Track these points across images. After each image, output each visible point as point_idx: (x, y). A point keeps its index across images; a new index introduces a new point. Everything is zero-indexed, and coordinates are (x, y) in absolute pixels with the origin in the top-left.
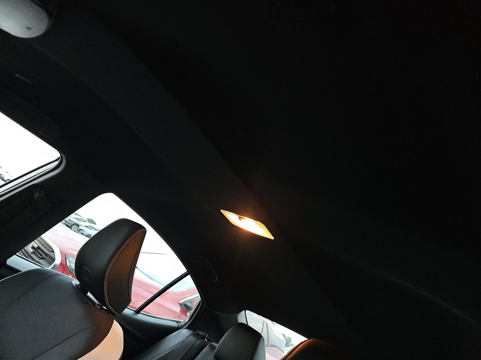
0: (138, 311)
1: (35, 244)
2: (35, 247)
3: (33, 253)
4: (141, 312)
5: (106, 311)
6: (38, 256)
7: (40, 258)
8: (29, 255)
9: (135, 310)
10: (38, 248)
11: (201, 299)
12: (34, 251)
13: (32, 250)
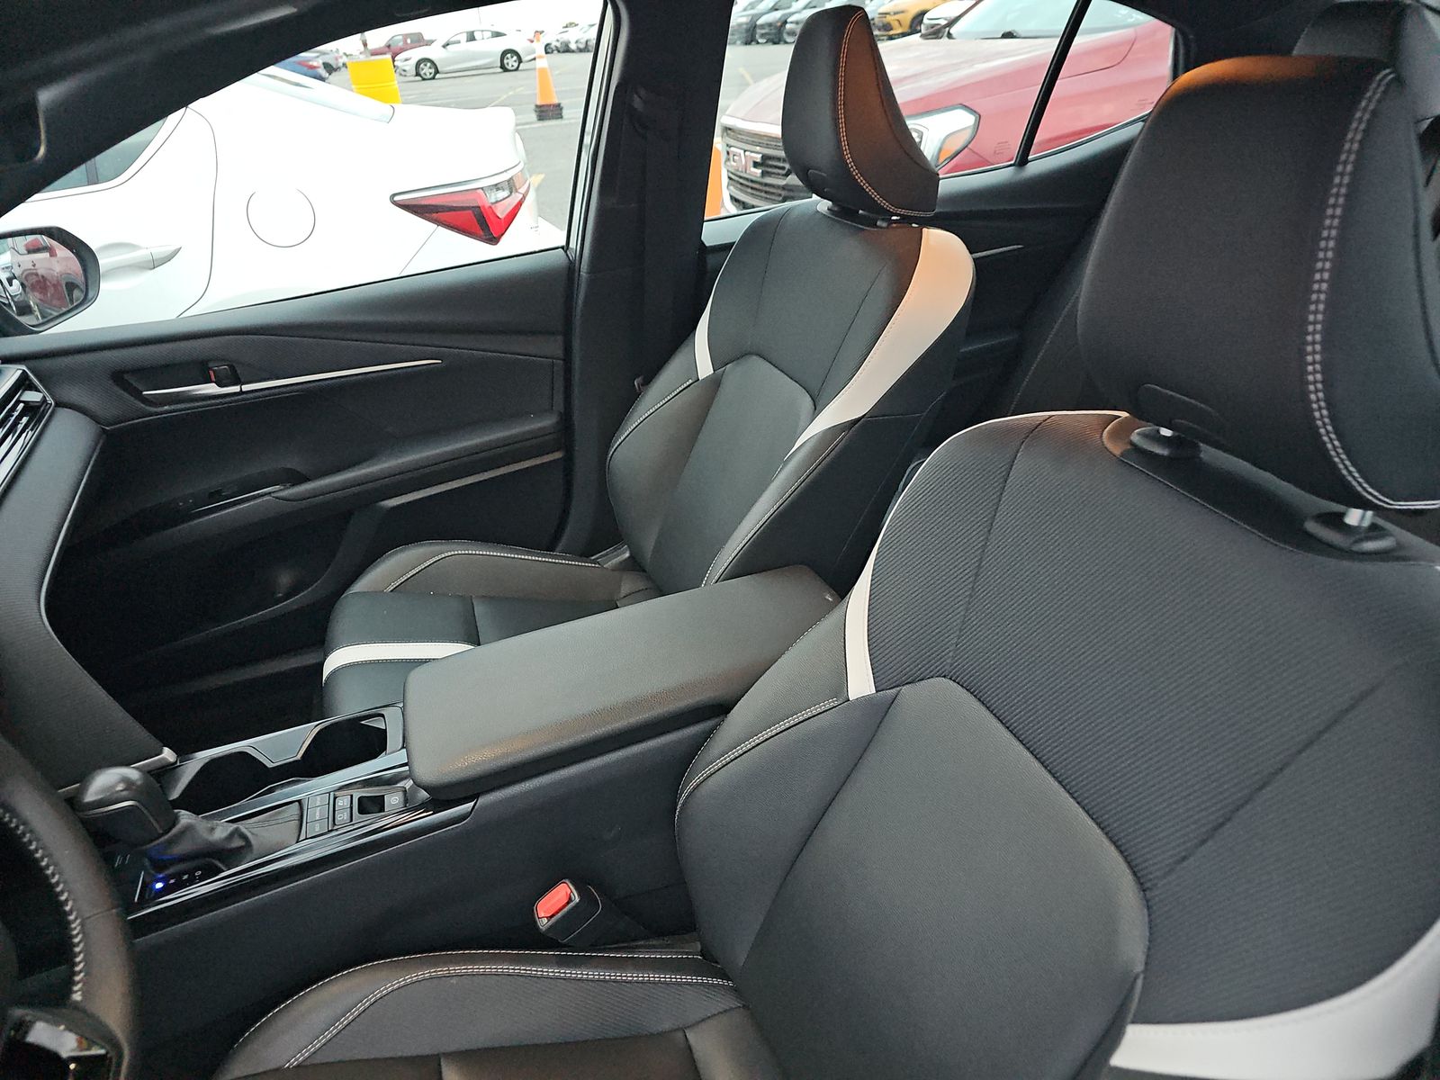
0: (1023, 161)
1: (753, 155)
2: (759, 160)
3: (764, 174)
4: (1030, 157)
5: (904, 223)
6: (779, 174)
7: (783, 175)
8: (761, 184)
9: (1012, 162)
10: (765, 157)
11: (1174, 29)
12: (763, 169)
13: (758, 171)
